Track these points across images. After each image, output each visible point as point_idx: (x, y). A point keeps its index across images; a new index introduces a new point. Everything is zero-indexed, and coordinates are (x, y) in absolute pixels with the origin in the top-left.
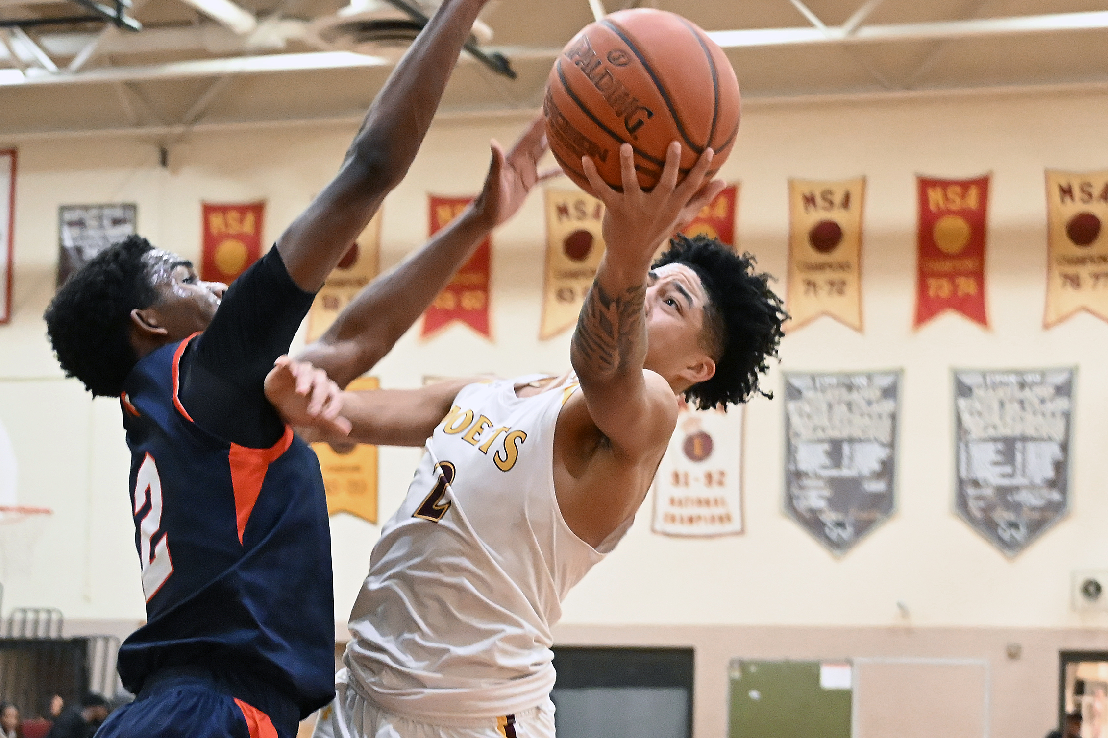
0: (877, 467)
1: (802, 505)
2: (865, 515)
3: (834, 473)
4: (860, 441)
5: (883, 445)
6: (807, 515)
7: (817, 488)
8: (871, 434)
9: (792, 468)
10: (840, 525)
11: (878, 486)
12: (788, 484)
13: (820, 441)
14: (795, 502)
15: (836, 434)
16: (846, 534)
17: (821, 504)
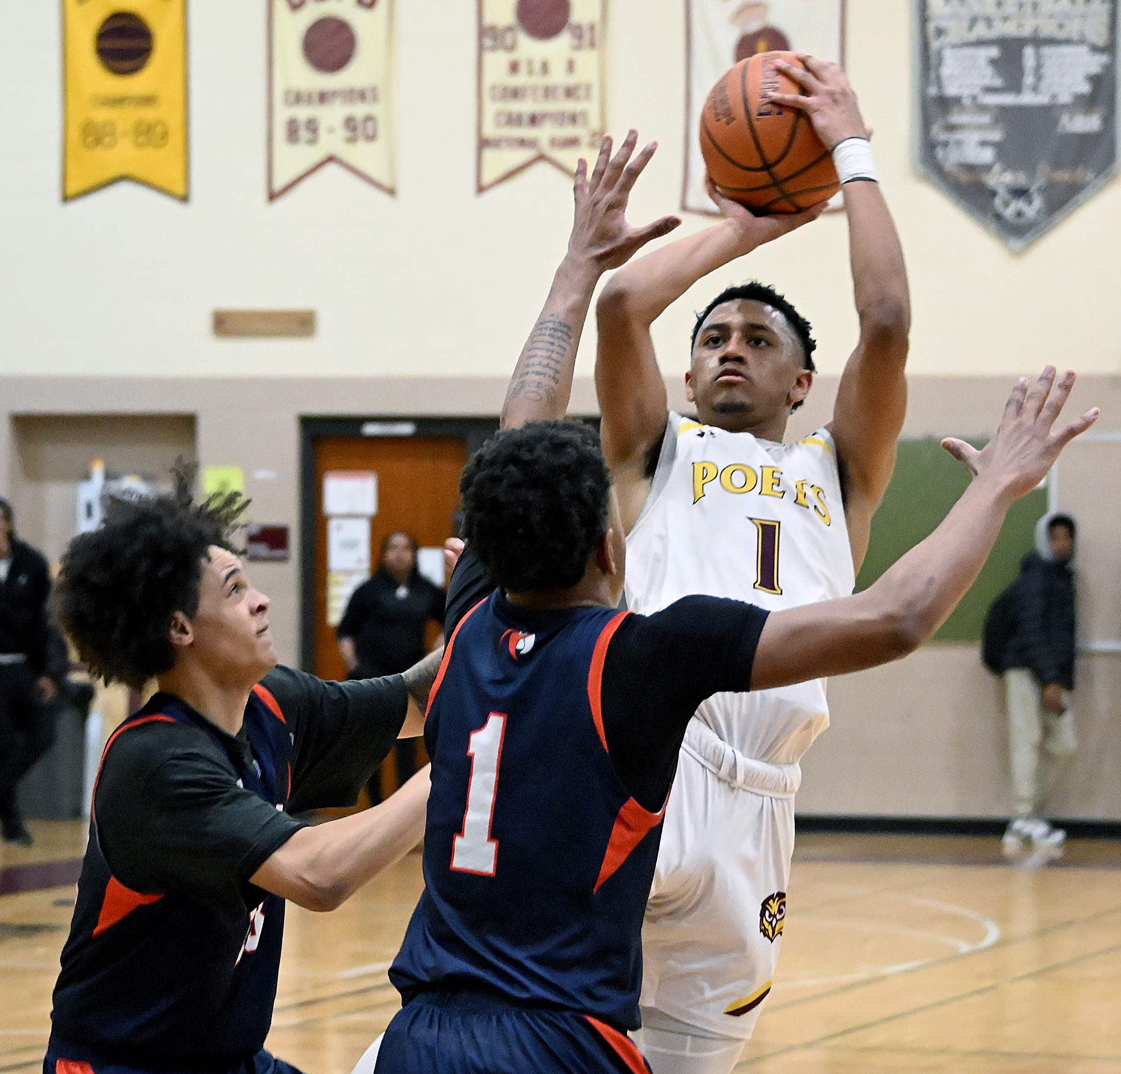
0: (1085, 88)
1: (951, 159)
2: (1063, 176)
3: (1008, 99)
4: (1052, 41)
5: (1095, 49)
6: (964, 178)
7: (980, 127)
8: (1073, 29)
9: (933, 91)
10: (1020, 193)
11: (1087, 123)
12: (926, 123)
13: (980, 43)
14: (940, 153)
15: (1010, 30)
16: (1032, 209)
17: (987, 155)
